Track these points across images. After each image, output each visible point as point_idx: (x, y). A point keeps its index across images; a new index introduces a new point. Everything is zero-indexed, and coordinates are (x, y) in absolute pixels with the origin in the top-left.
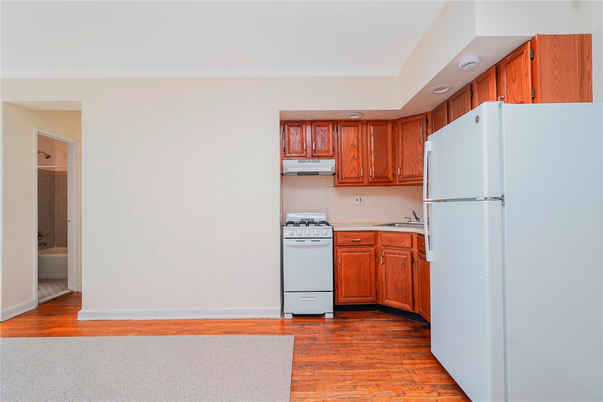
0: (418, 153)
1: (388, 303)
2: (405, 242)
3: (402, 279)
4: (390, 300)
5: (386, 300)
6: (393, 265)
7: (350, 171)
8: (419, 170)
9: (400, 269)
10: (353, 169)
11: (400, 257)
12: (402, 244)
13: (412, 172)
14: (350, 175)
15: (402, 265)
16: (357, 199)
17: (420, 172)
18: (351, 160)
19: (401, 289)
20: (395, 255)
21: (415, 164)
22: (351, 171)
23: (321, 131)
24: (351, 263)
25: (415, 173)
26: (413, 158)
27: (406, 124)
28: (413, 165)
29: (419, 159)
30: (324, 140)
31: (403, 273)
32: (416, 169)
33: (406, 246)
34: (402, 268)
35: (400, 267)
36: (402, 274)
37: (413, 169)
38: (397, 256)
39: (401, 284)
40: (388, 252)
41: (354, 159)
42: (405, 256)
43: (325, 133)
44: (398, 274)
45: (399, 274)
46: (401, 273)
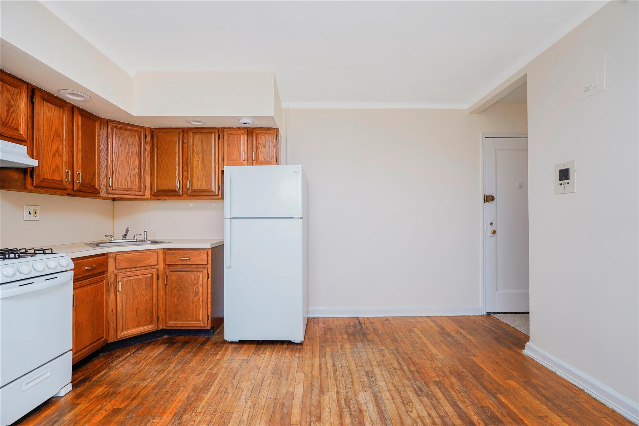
0: (135, 166)
1: (125, 335)
2: (151, 260)
3: (146, 300)
4: (128, 329)
5: (123, 333)
6: (133, 289)
7: (51, 171)
8: (135, 184)
9: (143, 290)
10: (57, 168)
11: (143, 278)
12: (147, 263)
13: (127, 185)
14: (52, 176)
15: (146, 285)
16: (30, 212)
17: (136, 186)
18: (54, 156)
19: (144, 312)
20: (136, 277)
21: (131, 177)
22: (53, 170)
23: (7, 92)
24: (84, 302)
25: (131, 187)
26: (129, 170)
27: (120, 130)
28: (129, 178)
29: (136, 172)
30: (12, 110)
31: (147, 293)
32: (132, 184)
33: (151, 264)
34: (146, 288)
35: (144, 288)
36: (146, 295)
37: (127, 182)
38: (140, 277)
39: (145, 305)
40: (127, 275)
41: (57, 154)
42: (150, 275)
43: (13, 98)
44: (140, 297)
45: (142, 296)
46: (144, 295)
